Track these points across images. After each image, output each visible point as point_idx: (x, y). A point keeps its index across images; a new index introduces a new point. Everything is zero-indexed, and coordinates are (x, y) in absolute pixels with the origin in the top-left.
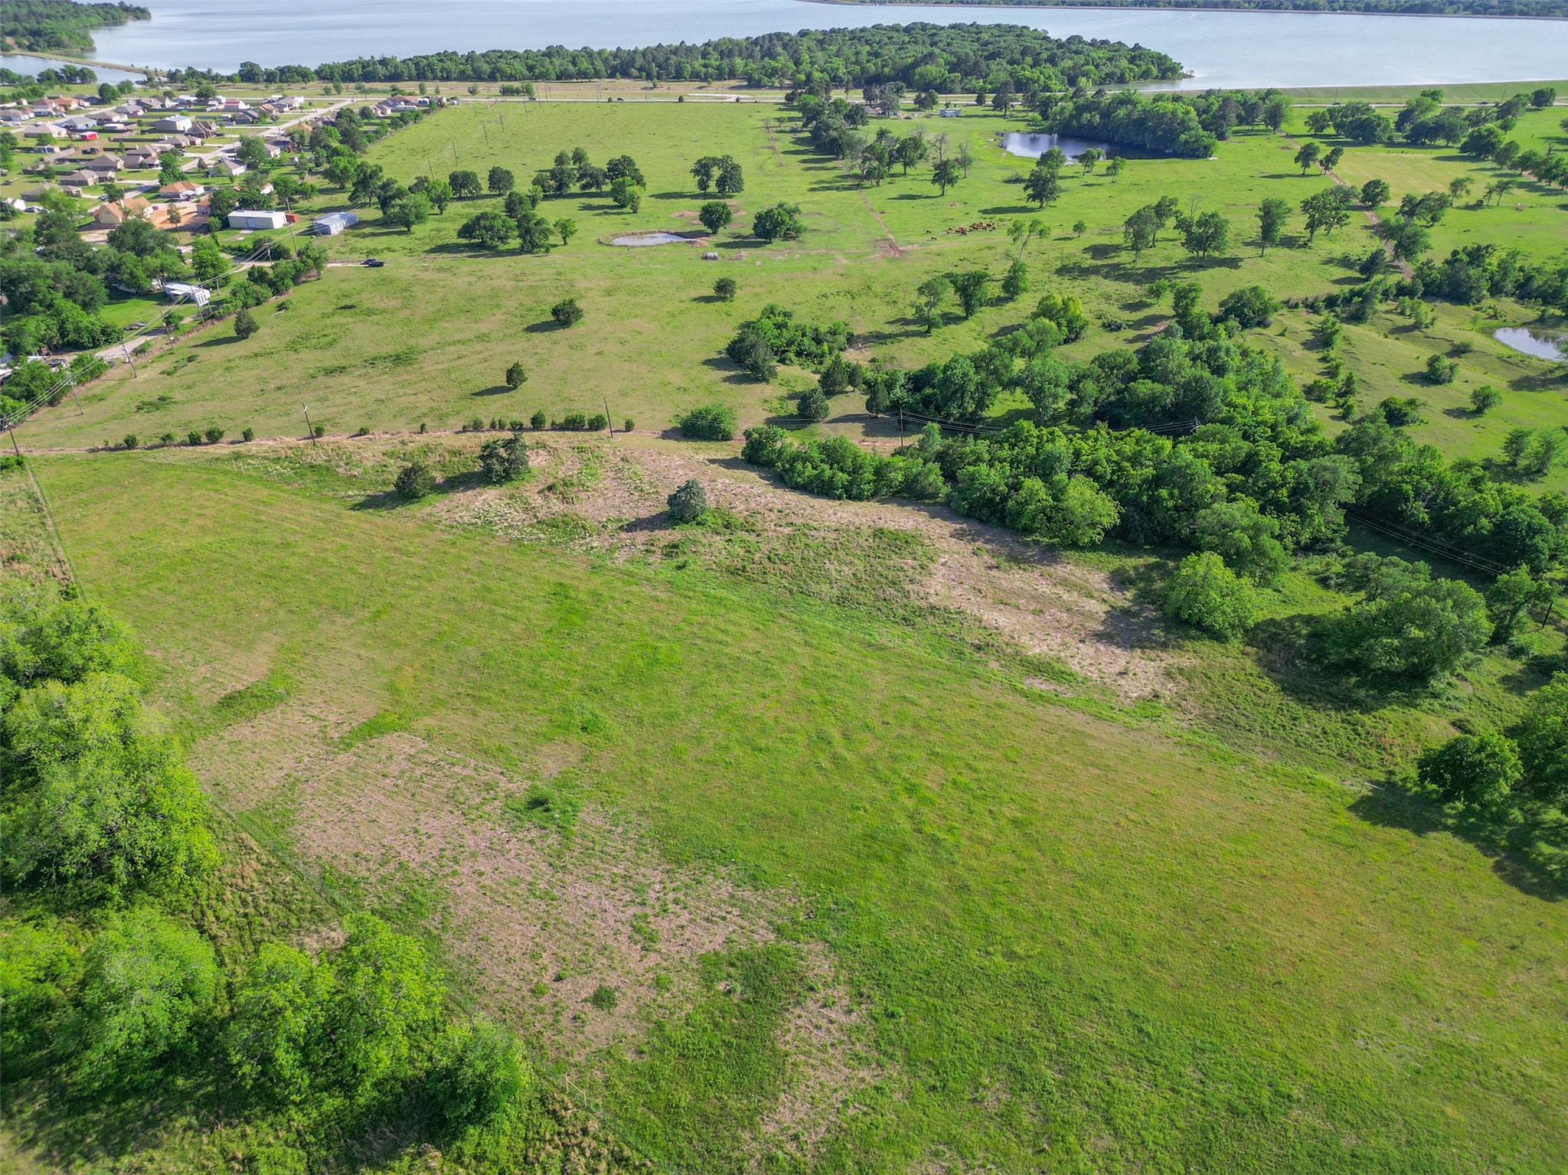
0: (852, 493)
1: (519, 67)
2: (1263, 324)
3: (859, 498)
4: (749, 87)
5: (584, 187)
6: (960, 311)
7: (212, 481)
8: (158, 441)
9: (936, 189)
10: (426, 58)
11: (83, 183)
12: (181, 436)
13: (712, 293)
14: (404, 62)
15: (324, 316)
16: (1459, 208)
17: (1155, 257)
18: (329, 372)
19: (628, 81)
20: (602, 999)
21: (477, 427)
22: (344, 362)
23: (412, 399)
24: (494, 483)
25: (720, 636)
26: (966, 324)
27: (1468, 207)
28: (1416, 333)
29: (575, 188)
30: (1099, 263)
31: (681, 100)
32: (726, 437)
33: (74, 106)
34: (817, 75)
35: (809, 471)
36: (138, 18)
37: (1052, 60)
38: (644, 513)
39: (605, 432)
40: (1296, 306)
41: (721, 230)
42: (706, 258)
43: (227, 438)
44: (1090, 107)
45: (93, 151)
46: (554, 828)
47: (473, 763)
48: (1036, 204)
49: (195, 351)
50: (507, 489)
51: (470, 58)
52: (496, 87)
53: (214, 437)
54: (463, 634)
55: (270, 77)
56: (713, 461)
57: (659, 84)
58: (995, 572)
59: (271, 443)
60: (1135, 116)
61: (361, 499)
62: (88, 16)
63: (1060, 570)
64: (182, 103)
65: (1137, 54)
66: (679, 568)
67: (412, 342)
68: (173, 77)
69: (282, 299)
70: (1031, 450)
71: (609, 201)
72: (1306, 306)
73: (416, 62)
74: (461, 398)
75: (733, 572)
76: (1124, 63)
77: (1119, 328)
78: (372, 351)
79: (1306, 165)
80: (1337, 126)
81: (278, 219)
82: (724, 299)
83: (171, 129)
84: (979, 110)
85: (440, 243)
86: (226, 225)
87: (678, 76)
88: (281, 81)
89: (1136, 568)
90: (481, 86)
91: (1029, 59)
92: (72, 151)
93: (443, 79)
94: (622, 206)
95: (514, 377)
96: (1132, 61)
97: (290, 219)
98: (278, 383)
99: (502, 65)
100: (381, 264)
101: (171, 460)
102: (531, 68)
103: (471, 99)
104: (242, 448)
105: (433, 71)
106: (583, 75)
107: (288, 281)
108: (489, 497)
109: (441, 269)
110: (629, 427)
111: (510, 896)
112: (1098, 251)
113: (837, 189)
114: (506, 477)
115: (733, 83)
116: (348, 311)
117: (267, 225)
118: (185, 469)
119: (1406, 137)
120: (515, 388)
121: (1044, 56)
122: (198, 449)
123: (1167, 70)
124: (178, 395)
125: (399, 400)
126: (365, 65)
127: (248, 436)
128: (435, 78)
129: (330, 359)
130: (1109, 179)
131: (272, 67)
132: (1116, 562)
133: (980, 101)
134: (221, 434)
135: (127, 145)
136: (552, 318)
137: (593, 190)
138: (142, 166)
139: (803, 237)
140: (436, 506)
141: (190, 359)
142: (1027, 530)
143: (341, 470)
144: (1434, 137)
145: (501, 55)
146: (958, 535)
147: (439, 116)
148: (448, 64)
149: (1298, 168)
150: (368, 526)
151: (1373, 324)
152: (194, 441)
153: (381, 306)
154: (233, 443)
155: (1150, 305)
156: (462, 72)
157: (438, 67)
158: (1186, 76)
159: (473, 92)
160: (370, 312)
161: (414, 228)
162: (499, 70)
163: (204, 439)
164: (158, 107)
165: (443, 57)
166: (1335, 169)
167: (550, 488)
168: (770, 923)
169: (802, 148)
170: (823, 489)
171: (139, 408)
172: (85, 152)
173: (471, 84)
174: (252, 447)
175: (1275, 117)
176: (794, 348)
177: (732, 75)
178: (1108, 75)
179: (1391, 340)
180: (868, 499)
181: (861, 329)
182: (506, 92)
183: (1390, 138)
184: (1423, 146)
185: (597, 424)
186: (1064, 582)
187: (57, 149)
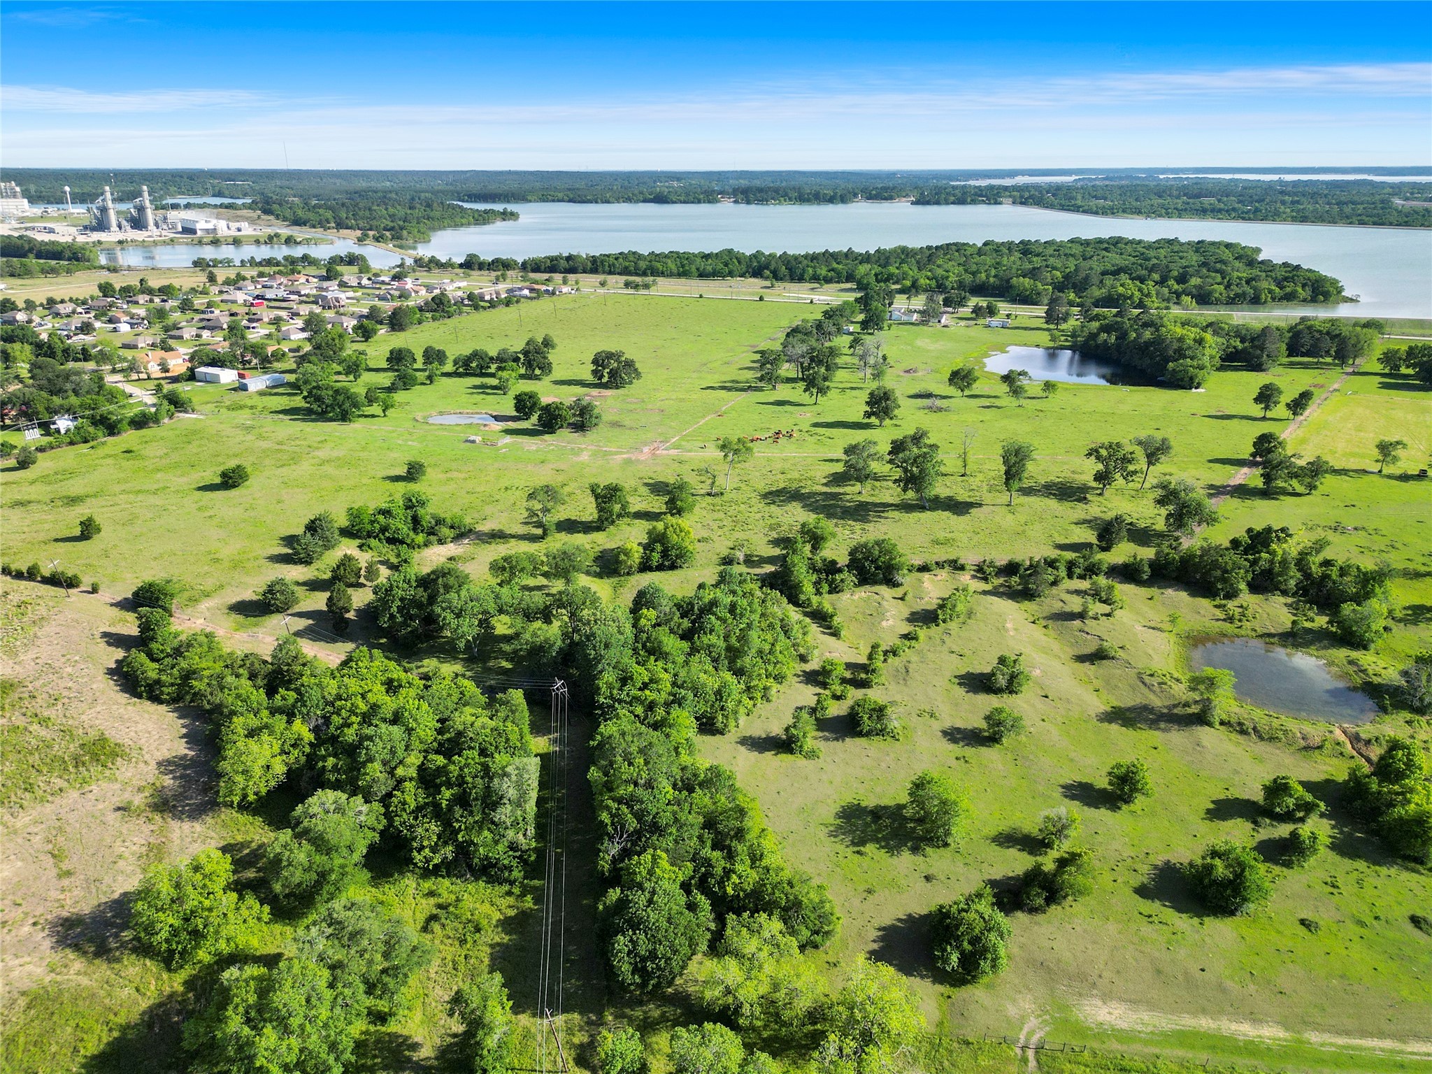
2: (891, 583)
6: (593, 521)
13: (404, 474)
29: (493, 368)
30: (824, 489)
40: (962, 568)
42: (466, 441)
44: (1114, 327)
56: (107, 636)
76: (1267, 284)
79: (1267, 408)
80: (1416, 365)
81: (228, 376)
82: (410, 480)
86: (193, 377)
90: (612, 279)
92: (225, 313)
94: (500, 388)
96: (1279, 282)
97: (242, 376)
103: (601, 291)
110: (95, 589)
113: (731, 389)
115: (848, 285)
117: (217, 380)
120: (88, 538)
123: (1321, 292)
128: (604, 272)
136: (220, 481)
149: (1257, 410)
158: (1343, 301)
159: (603, 284)
173: (601, 277)
182: (627, 285)
185: (71, 583)
187: (217, 312)
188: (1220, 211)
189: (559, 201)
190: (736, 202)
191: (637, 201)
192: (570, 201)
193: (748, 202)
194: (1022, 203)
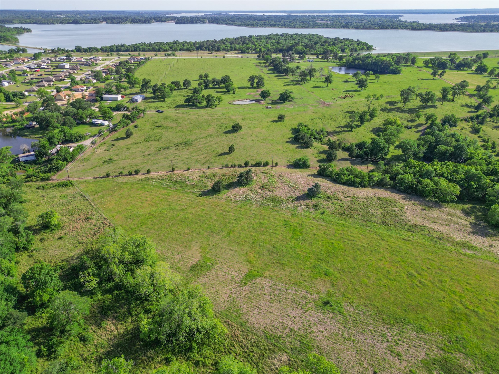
0: (362, 185)
1: (167, 47)
2: (455, 126)
3: (364, 186)
4: (242, 53)
5: (213, 85)
6: (359, 123)
7: (144, 188)
8: (117, 174)
9: (325, 85)
10: (136, 44)
11: (44, 86)
12: (125, 172)
13: (277, 119)
14: (129, 45)
15: (152, 129)
17: (410, 105)
18: (164, 149)
19: (203, 51)
21: (227, 166)
22: (168, 146)
23: (198, 157)
24: (243, 186)
25: (352, 238)
26: (361, 127)
29: (211, 86)
30: (392, 107)
31: (224, 57)
32: (308, 167)
33: (26, 60)
34: (263, 49)
35: (346, 178)
36: (28, 32)
37: (334, 44)
38: (299, 194)
39: (269, 167)
40: (462, 120)
41: (267, 99)
42: (268, 108)
43: (142, 172)
44: (357, 59)
45: (41, 75)
46: (337, 313)
47: (294, 289)
48: (360, 89)
49: (113, 142)
50: (247, 187)
51: (150, 44)
52: (163, 53)
53: (137, 172)
54: (262, 240)
55: (86, 51)
56: (309, 175)
57: (213, 52)
58: (424, 211)
59: (157, 174)
60: (373, 61)
61: (200, 193)
62: (12, 31)
63: (443, 209)
64: (62, 59)
65: (358, 43)
66: (322, 213)
67: (188, 138)
68: (53, 51)
69: (134, 124)
70: (418, 169)
71: (224, 90)
72: (464, 120)
73: (133, 45)
74: (215, 157)
75: (341, 214)
76: (356, 45)
77: (411, 128)
78: (176, 141)
79: (435, 76)
80: (432, 64)
81: (119, 97)
82: (281, 121)
83: (63, 67)
84: (318, 60)
85: (177, 104)
86: (102, 99)
87: (218, 50)
88: (89, 52)
89: (468, 208)
90: (159, 53)
91: (327, 44)
92: (34, 75)
93: (142, 51)
94: (229, 91)
95: (231, 149)
96: (358, 44)
97: (122, 97)
98: (148, 153)
100: (162, 112)
101: (124, 181)
102: (171, 48)
103: (157, 57)
104: (147, 176)
105: (139, 49)
106: (188, 50)
108: (243, 190)
109: (183, 113)
110: (276, 165)
111: (337, 340)
112: (391, 103)
113: (292, 85)
114: (247, 184)
115: (236, 52)
116: (159, 128)
117: (116, 99)
118: (132, 184)
119: (455, 67)
120: (231, 153)
121: (331, 43)
122: (132, 176)
123: (369, 48)
124: (115, 158)
125: (194, 158)
126: (117, 47)
127: (149, 172)
129: (162, 144)
130: (377, 80)
131: (86, 47)
132: (461, 206)
133: (318, 57)
134: (139, 171)
135: (53, 73)
136: (232, 129)
137: (217, 86)
138: (61, 80)
139: (295, 100)
140: (227, 194)
141: (113, 145)
142: (427, 196)
143: (187, 183)
144: (464, 67)
145: (161, 43)
146: (405, 199)
147: (148, 63)
148: (144, 46)
149: (432, 77)
150: (208, 202)
151: (486, 125)
152: (130, 174)
153: (170, 126)
154: (143, 174)
155: (416, 120)
156: (149, 49)
157: (141, 47)
158: (374, 49)
159: (156, 55)
160: (167, 128)
161: (166, 99)
162: (161, 48)
163: (133, 173)
164: (54, 60)
165: (141, 44)
166: (443, 77)
167: (263, 187)
168: (437, 346)
169: (272, 72)
170: (352, 184)
171: (104, 163)
172: (38, 76)
173: (155, 53)
174: (151, 175)
175: (413, 61)
176: (313, 137)
177: (235, 49)
178: (352, 49)
179: (494, 130)
180: (367, 187)
181: (330, 130)
182: (166, 55)
183: (450, 67)
184: (460, 70)
185: (266, 164)
186: (448, 214)
187: (29, 75)
188: (275, 25)
189: (28, 23)
190: (107, 23)
191: (65, 23)
192: (34, 23)
193: (113, 23)
194: (212, 23)
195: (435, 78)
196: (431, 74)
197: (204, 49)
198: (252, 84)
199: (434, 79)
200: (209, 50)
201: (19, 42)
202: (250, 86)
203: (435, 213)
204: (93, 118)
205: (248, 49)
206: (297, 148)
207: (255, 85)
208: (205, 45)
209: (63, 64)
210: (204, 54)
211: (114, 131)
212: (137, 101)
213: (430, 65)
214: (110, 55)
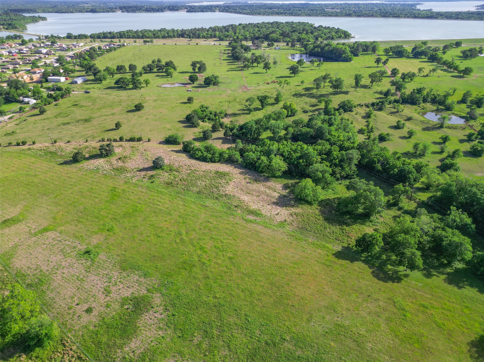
0: (212, 161)
1: (151, 34)
2: (351, 111)
3: (214, 162)
4: (220, 40)
5: (158, 70)
6: (261, 107)
7: (20, 156)
8: (7, 145)
9: (264, 71)
10: (123, 32)
11: (8, 69)
12: (15, 143)
13: (187, 101)
14: (116, 33)
15: (68, 107)
16: (421, 76)
17: (323, 91)
18: (64, 124)
19: (183, 39)
20: (89, 311)
21: (103, 140)
22: (70, 121)
23: (87, 132)
24: (103, 157)
25: (158, 203)
26: (262, 111)
27: (424, 76)
28: (397, 114)
29: (155, 70)
30: (307, 93)
31: (197, 44)
32: (179, 144)
33: (13, 46)
34: (240, 37)
35: (200, 154)
36: (43, 20)
37: (312, 33)
38: (146, 166)
39: (142, 142)
40: (362, 106)
41: (195, 82)
42: (188, 91)
43: (28, 144)
44: (318, 46)
45: (14, 59)
46: (90, 260)
47: (71, 240)
48: (293, 75)
49: (27, 118)
50: (107, 159)
51: (137, 32)
52: (142, 41)
53: (24, 143)
54: (80, 202)
55: (75, 37)
56: (172, 151)
57: (192, 40)
58: (249, 184)
59: (40, 145)
60: (331, 49)
61: (62, 162)
62: (27, 20)
63: (268, 184)
64: (46, 45)
65: (338, 31)
66: (152, 182)
67: (92, 115)
68: (46, 37)
69: (57, 102)
70: (266, 148)
71: (164, 74)
72: (366, 106)
73: (120, 33)
74: (101, 132)
75: (168, 184)
76: (334, 33)
77: (307, 112)
78: (79, 118)
79: (378, 64)
80: (392, 52)
81: (63, 79)
82: (190, 103)
83: (40, 53)
84: (287, 47)
85: (109, 86)
86: (47, 81)
87: (199, 37)
88: (79, 39)
89: (292, 183)
90: (138, 40)
91: (305, 32)
92: (8, 59)
93: (128, 38)
94: (168, 76)
95: (118, 126)
96: (336, 33)
97: (66, 79)
98: (48, 127)
99: (146, 34)
100: (89, 92)
101: (10, 150)
102: (154, 35)
103: (134, 44)
104: (31, 147)
105: (125, 36)
106: (169, 37)
107: (59, 97)
108: (101, 161)
109: (107, 94)
110: (149, 140)
111: (70, 280)
112: (307, 89)
113: (235, 71)
114: (107, 155)
115: (215, 39)
116: (75, 106)
117: (59, 81)
118: (13, 153)
119: (413, 55)
120: (118, 129)
121: (309, 31)
122: (19, 147)
123: (347, 35)
124: (18, 131)
125: (83, 133)
126: (104, 34)
127: (34, 143)
129: (65, 120)
130: (318, 68)
131: (77, 34)
132: (286, 181)
133: (287, 45)
134: (26, 143)
135: (24, 57)
136: (135, 108)
137: (161, 71)
138: (27, 63)
139: (220, 85)
140: (85, 164)
141: (25, 121)
142: (262, 172)
143: (59, 153)
144: (421, 55)
145: (146, 31)
146: (241, 173)
147: (123, 49)
148: (130, 34)
149: (376, 65)
150: (62, 170)
151: (385, 111)
152: (18, 144)
153: (86, 105)
154: (29, 145)
155: (318, 105)
156: (134, 36)
157: (126, 34)
158: (353, 37)
159: (135, 42)
160: (82, 106)
161: (103, 82)
162: (145, 36)
163: (21, 144)
164: (39, 46)
165: (128, 32)
166: (387, 65)
167: (119, 159)
168: (146, 288)
169: (229, 58)
170: (204, 159)
171: (5, 135)
172: (12, 59)
173: (134, 39)
174: (35, 146)
175: (374, 50)
176: (207, 117)
177: (215, 37)
178: (328, 37)
179: (389, 116)
180: (217, 162)
181: (229, 112)
182: (145, 42)
183: (408, 56)
184: (418, 58)
185: (139, 140)
186: (269, 188)
187: (4, 59)
190: (122, 12)
191: (84, 12)
192: (56, 12)
193: (128, 12)
194: (222, 11)
195: (379, 66)
196: (375, 62)
197: (186, 36)
198: (194, 69)
199: (377, 67)
200: (190, 38)
201: (26, 29)
202: (193, 71)
203: (256, 186)
204: (26, 97)
205: (227, 36)
206: (185, 127)
207: (197, 70)
208: (187, 33)
209: (41, 50)
210: (183, 41)
211: (34, 108)
212: (76, 82)
213: (391, 54)
214: (93, 42)
